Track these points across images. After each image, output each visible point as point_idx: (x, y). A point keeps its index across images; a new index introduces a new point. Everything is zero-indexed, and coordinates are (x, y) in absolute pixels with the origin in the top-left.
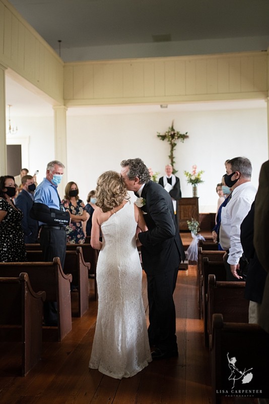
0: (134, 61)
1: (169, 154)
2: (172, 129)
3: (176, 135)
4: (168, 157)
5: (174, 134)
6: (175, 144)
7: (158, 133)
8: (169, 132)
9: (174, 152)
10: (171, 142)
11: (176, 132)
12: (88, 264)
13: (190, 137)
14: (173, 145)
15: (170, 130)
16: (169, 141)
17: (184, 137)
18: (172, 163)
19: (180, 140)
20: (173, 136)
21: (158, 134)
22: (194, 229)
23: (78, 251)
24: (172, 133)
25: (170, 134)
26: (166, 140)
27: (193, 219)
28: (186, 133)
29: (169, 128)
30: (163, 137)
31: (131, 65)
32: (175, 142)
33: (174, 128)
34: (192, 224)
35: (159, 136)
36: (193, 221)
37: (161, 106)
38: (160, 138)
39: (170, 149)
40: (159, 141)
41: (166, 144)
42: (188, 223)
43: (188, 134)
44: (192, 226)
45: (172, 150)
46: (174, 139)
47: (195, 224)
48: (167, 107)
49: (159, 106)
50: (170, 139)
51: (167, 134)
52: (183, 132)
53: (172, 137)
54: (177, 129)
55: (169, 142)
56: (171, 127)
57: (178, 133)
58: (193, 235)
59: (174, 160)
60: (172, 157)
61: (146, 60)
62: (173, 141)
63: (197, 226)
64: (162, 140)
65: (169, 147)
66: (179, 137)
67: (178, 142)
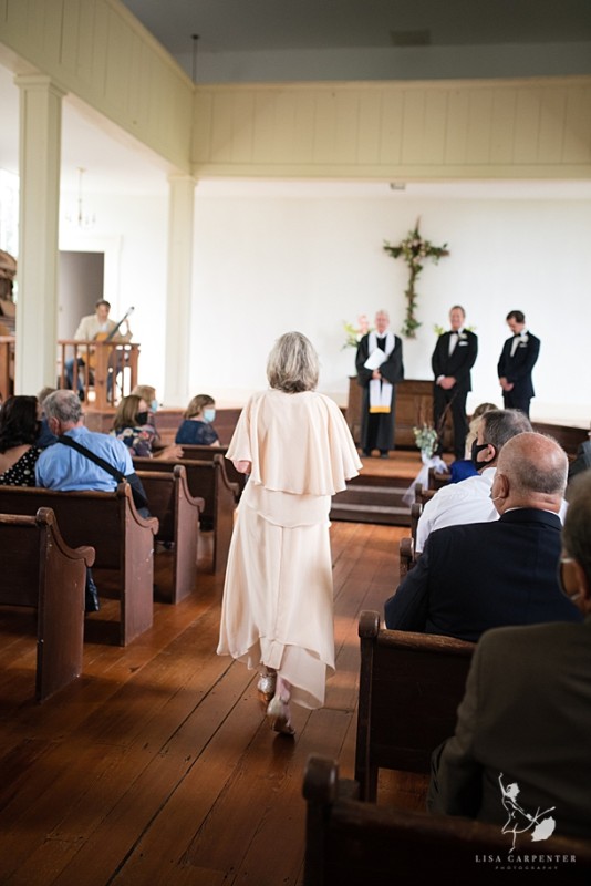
0: (340, 87)
1: (407, 288)
2: (416, 236)
3: (423, 248)
4: (404, 295)
5: (419, 245)
6: (420, 268)
7: (385, 241)
8: (408, 241)
9: (417, 285)
10: (412, 261)
11: (423, 241)
12: (199, 500)
13: (452, 253)
14: (415, 269)
15: (411, 238)
16: (407, 259)
17: (439, 253)
18: (412, 305)
19: (431, 258)
20: (416, 250)
21: (385, 245)
22: (428, 445)
23: (178, 475)
24: (415, 243)
25: (410, 246)
26: (402, 257)
27: (425, 425)
28: (445, 246)
29: (410, 233)
30: (396, 252)
31: (334, 95)
32: (421, 263)
33: (421, 233)
34: (424, 434)
35: (387, 248)
36: (426, 430)
37: (392, 186)
38: (390, 252)
39: (408, 278)
40: (387, 258)
41: (400, 267)
42: (417, 432)
43: (447, 249)
44: (423, 438)
45: (413, 280)
46: (418, 257)
47: (429, 436)
48: (403, 188)
49: (388, 186)
50: (411, 256)
51: (404, 245)
52: (437, 244)
53: (415, 252)
54: (425, 236)
55: (408, 263)
56: (413, 230)
57: (427, 244)
58: (424, 457)
59: (416, 301)
60: (411, 294)
61: (366, 86)
62: (415, 260)
63: (432, 440)
64: (392, 259)
65: (407, 272)
66: (428, 253)
67: (428, 264)
